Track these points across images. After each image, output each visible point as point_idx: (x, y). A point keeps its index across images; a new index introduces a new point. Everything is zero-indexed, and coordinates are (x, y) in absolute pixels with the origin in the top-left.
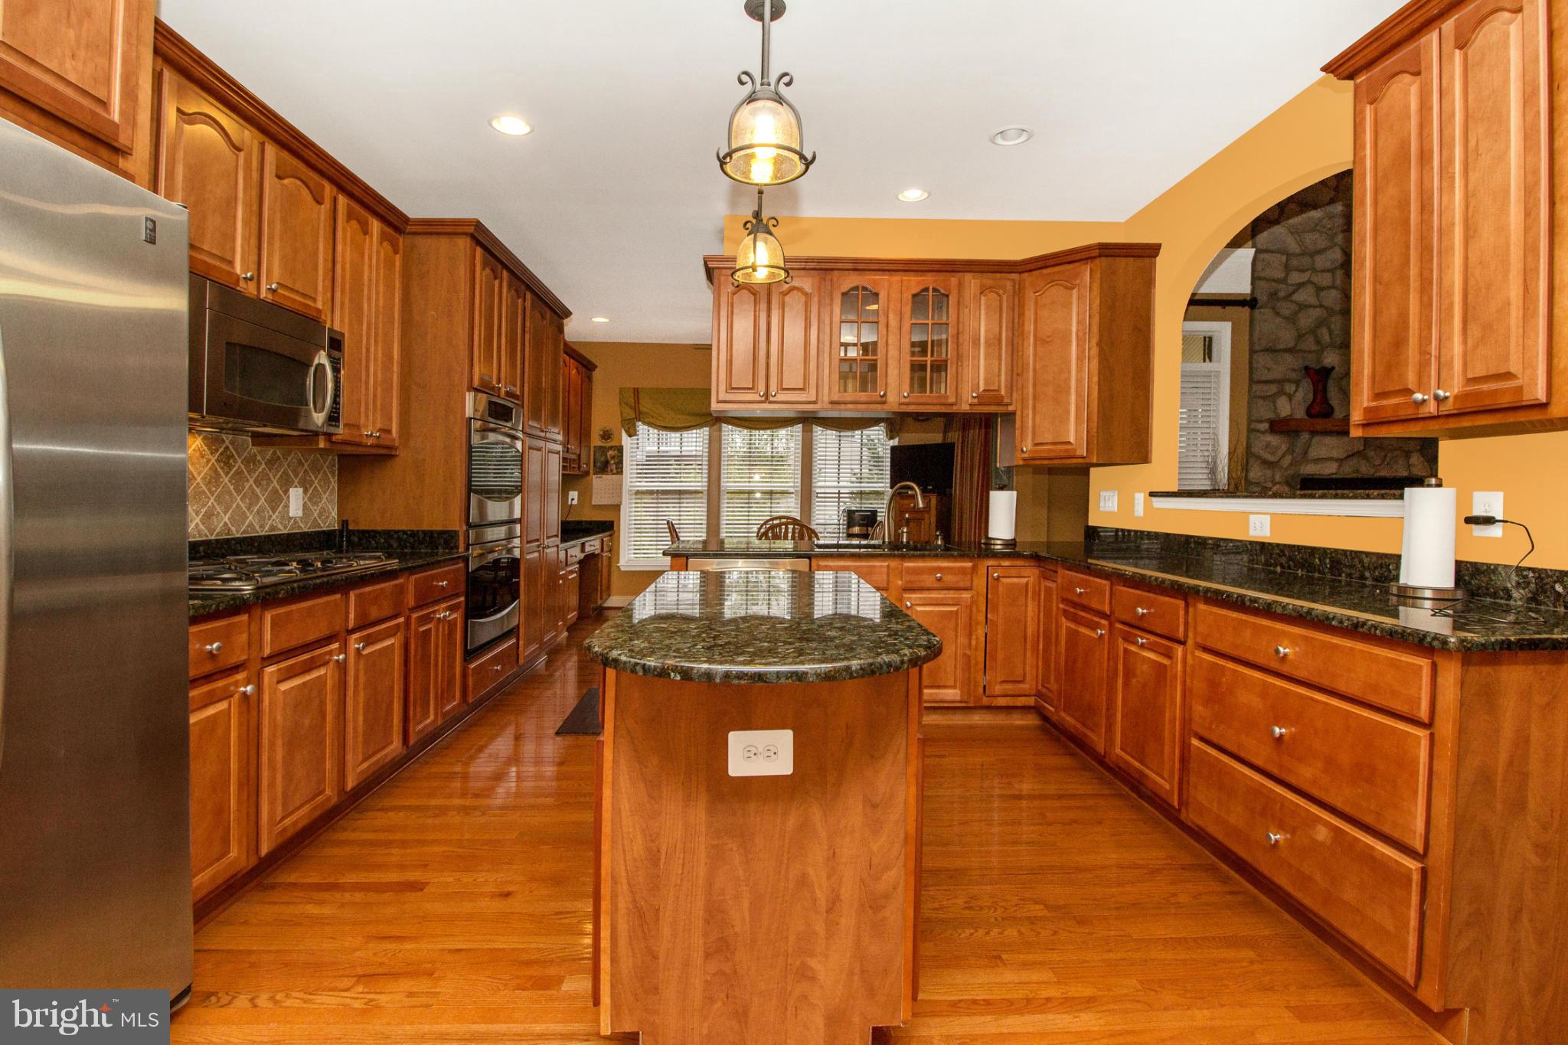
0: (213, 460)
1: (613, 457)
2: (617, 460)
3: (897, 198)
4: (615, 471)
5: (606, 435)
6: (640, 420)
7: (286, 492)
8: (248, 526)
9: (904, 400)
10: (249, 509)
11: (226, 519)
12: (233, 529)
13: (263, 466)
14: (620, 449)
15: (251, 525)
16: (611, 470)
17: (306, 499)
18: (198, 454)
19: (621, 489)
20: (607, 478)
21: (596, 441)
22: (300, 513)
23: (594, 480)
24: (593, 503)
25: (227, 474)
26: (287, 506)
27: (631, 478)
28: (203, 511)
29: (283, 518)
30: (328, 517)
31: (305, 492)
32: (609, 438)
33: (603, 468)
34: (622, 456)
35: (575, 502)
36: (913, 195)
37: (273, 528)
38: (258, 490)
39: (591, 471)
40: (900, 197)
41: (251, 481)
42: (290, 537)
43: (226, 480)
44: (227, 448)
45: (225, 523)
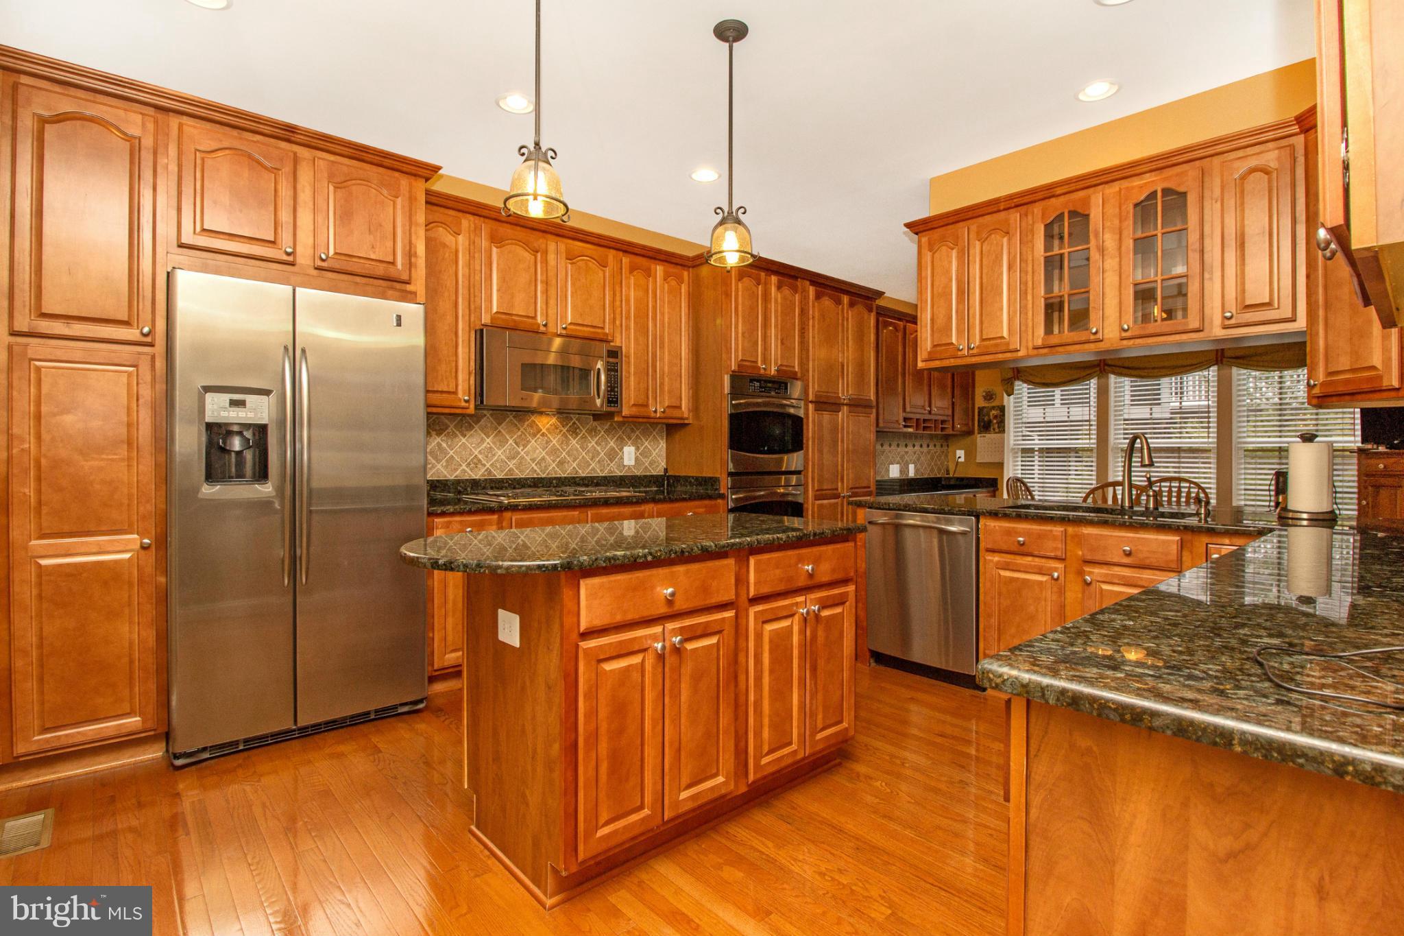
0: (565, 430)
1: (996, 417)
2: (999, 419)
3: (1078, 99)
4: (997, 431)
5: (989, 396)
6: (1018, 379)
7: (621, 449)
8: (591, 470)
9: (1124, 334)
10: (592, 460)
11: (575, 465)
12: (580, 471)
13: (603, 433)
14: (1002, 409)
15: (593, 469)
16: (994, 429)
17: (638, 454)
18: (553, 427)
19: (1003, 447)
20: (990, 437)
21: (980, 402)
22: (633, 463)
23: (978, 439)
24: (977, 461)
25: (574, 439)
26: (622, 458)
27: (1013, 437)
28: (558, 460)
29: (619, 466)
30: (657, 466)
31: (638, 449)
32: (991, 398)
33: (986, 427)
34: (1004, 415)
35: (962, 460)
36: (1097, 90)
37: (610, 471)
38: (599, 448)
39: (976, 431)
40: (1081, 97)
41: (593, 443)
42: (622, 478)
43: (574, 442)
44: (574, 423)
45: (574, 468)
